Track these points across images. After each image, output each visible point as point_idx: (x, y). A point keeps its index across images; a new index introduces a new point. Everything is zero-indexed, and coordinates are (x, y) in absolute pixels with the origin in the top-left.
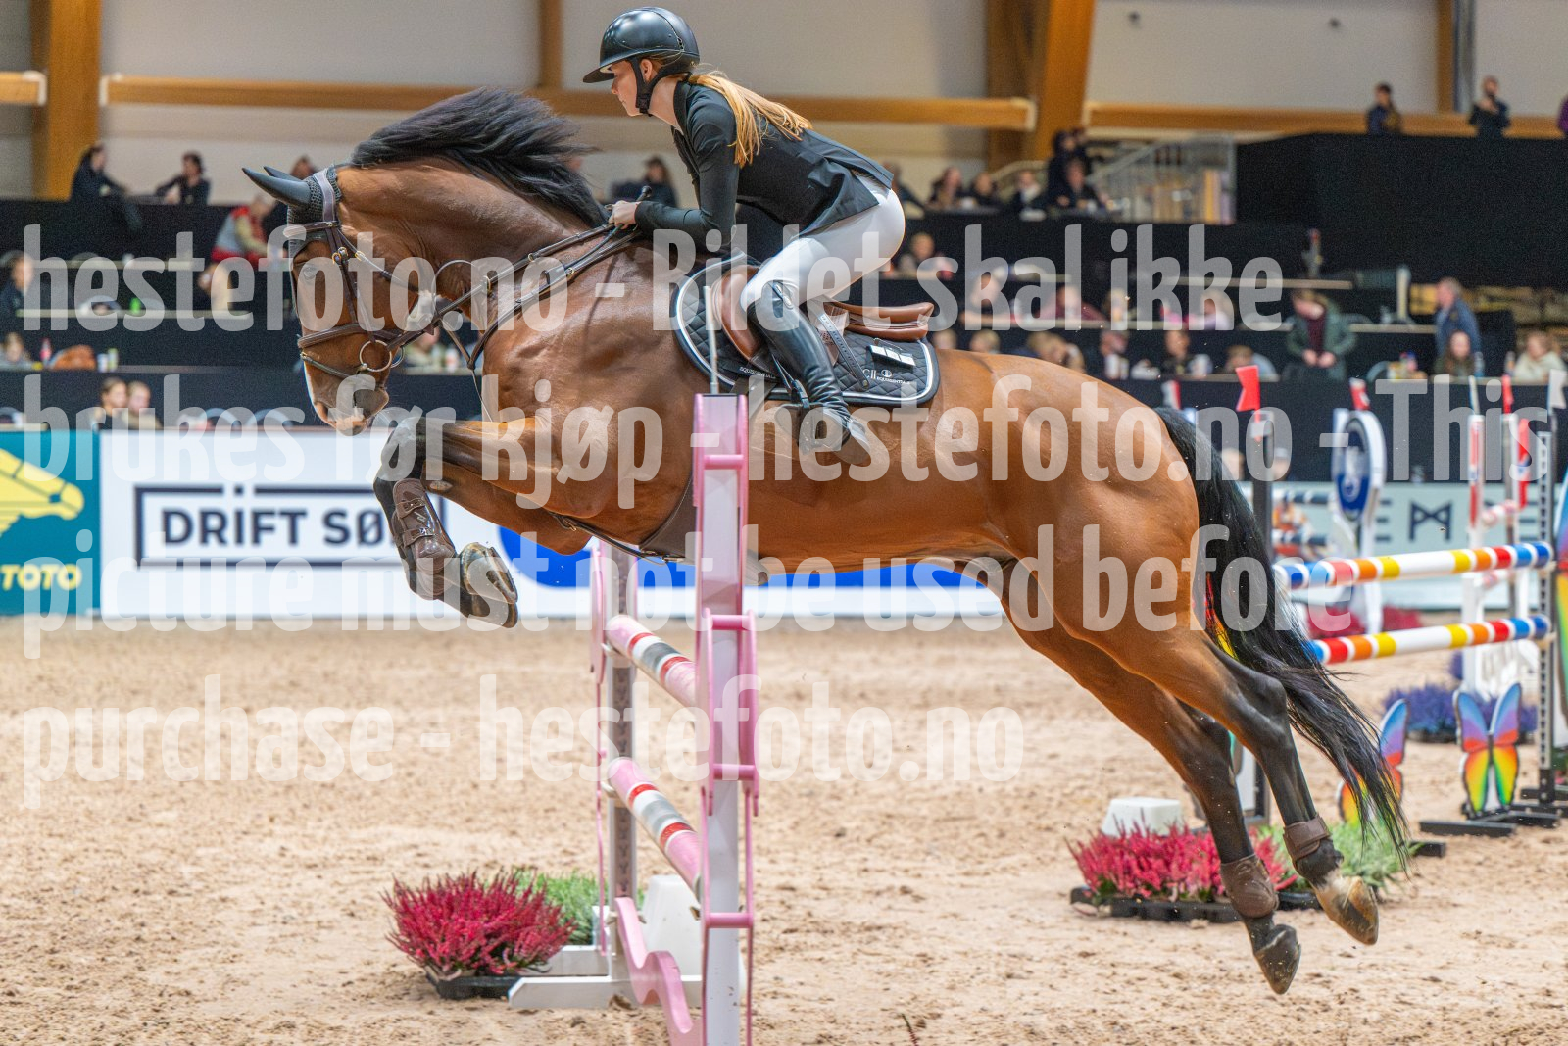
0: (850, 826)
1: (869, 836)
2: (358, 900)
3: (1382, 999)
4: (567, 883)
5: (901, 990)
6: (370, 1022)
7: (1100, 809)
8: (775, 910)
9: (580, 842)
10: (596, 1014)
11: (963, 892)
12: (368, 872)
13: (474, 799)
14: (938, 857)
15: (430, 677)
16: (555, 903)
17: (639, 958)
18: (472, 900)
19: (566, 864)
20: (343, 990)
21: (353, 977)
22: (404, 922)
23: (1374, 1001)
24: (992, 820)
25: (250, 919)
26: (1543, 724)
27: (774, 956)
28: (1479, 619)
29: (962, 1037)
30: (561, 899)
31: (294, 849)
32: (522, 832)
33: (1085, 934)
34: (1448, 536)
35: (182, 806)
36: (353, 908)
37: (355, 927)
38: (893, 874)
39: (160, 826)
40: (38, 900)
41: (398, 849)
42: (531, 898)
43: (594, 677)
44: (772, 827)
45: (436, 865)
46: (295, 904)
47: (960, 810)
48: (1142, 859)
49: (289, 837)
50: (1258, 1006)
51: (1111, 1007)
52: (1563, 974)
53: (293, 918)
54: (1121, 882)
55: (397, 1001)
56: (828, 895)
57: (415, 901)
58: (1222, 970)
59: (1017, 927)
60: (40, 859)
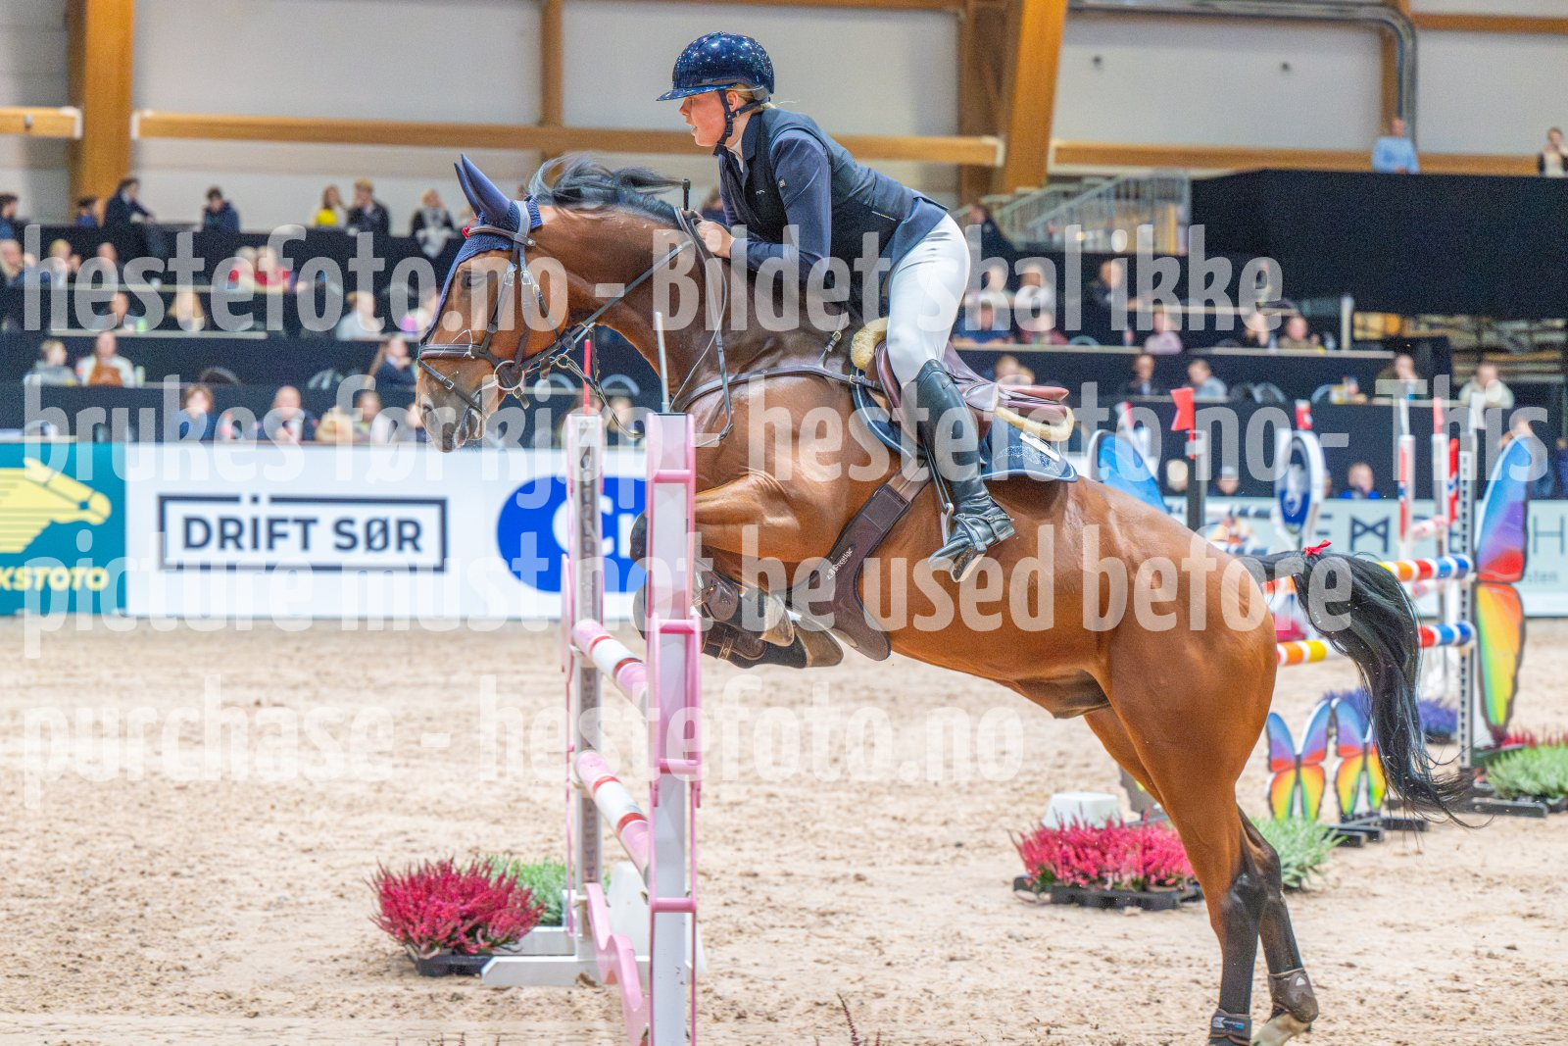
2: (348, 883)
4: (539, 869)
5: (850, 971)
7: (1043, 803)
8: (737, 895)
9: (558, 830)
10: (565, 991)
11: (914, 879)
14: (892, 847)
17: (603, 943)
18: (449, 883)
19: (544, 850)
20: (331, 965)
21: (340, 953)
22: (387, 905)
26: (1463, 725)
30: (533, 884)
31: (292, 833)
33: (1027, 921)
36: (342, 890)
37: (344, 907)
38: (848, 862)
40: (51, 880)
41: (390, 835)
42: (505, 881)
43: (564, 677)
45: (422, 851)
46: (289, 885)
48: (1079, 850)
49: (288, 823)
50: (1183, 989)
51: (1045, 988)
52: (1472, 961)
53: (286, 899)
54: (1060, 871)
55: (379, 977)
56: (787, 881)
57: (396, 884)
58: (1151, 955)
59: (962, 914)
60: (55, 841)
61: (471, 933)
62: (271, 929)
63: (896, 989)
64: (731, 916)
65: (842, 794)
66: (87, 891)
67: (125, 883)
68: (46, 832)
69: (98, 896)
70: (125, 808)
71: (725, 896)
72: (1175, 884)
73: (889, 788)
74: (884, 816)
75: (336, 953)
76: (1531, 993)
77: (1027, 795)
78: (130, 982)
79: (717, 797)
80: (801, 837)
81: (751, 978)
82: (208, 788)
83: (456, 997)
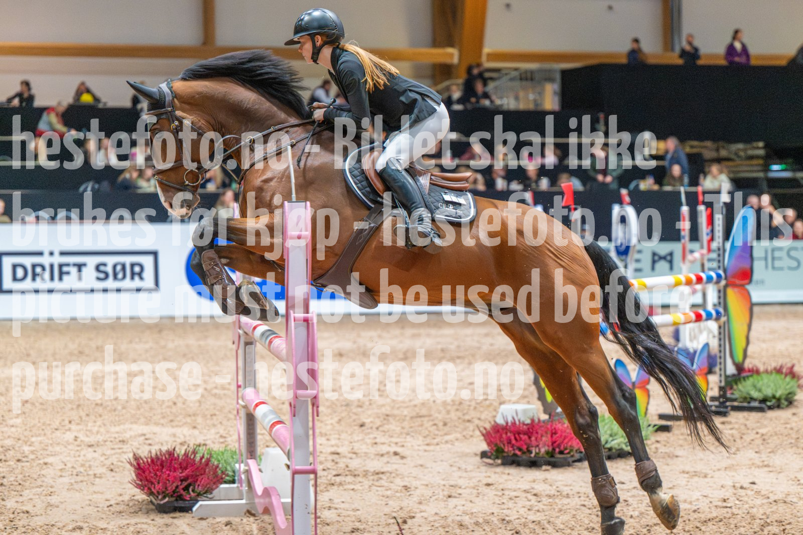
0: (367, 421)
1: (376, 426)
2: (115, 463)
3: (640, 505)
4: (222, 452)
5: (394, 504)
6: (122, 525)
7: (495, 410)
8: (329, 465)
9: (229, 431)
10: (238, 520)
11: (426, 454)
12: (120, 449)
13: (174, 410)
14: (413, 436)
15: (151, 348)
16: (216, 463)
17: (259, 490)
18: (173, 462)
19: (223, 443)
20: (107, 509)
21: (112, 502)
22: (139, 474)
23: (636, 506)
24: (440, 417)
25: (59, 474)
26: (720, 363)
27: (329, 488)
28: (688, 310)
29: (426, 528)
30: (219, 461)
31: (82, 437)
32: (199, 427)
33: (488, 474)
34: (671, 268)
35: (23, 415)
36: (112, 467)
37: (113, 477)
38: (390, 445)
39: (13, 426)
41: (135, 436)
42: (203, 460)
43: (234, 347)
44: (327, 422)
45: (155, 445)
46: (83, 465)
47: (424, 412)
48: (517, 436)
49: (79, 431)
50: (577, 510)
51: (501, 511)
52: (732, 490)
53: (81, 472)
54: (506, 447)
55: (135, 514)
56: (356, 456)
57: (144, 463)
58: (558, 491)
59: (453, 471)
62: (75, 489)
72: (569, 453)
76: (765, 507)
81: (341, 509)
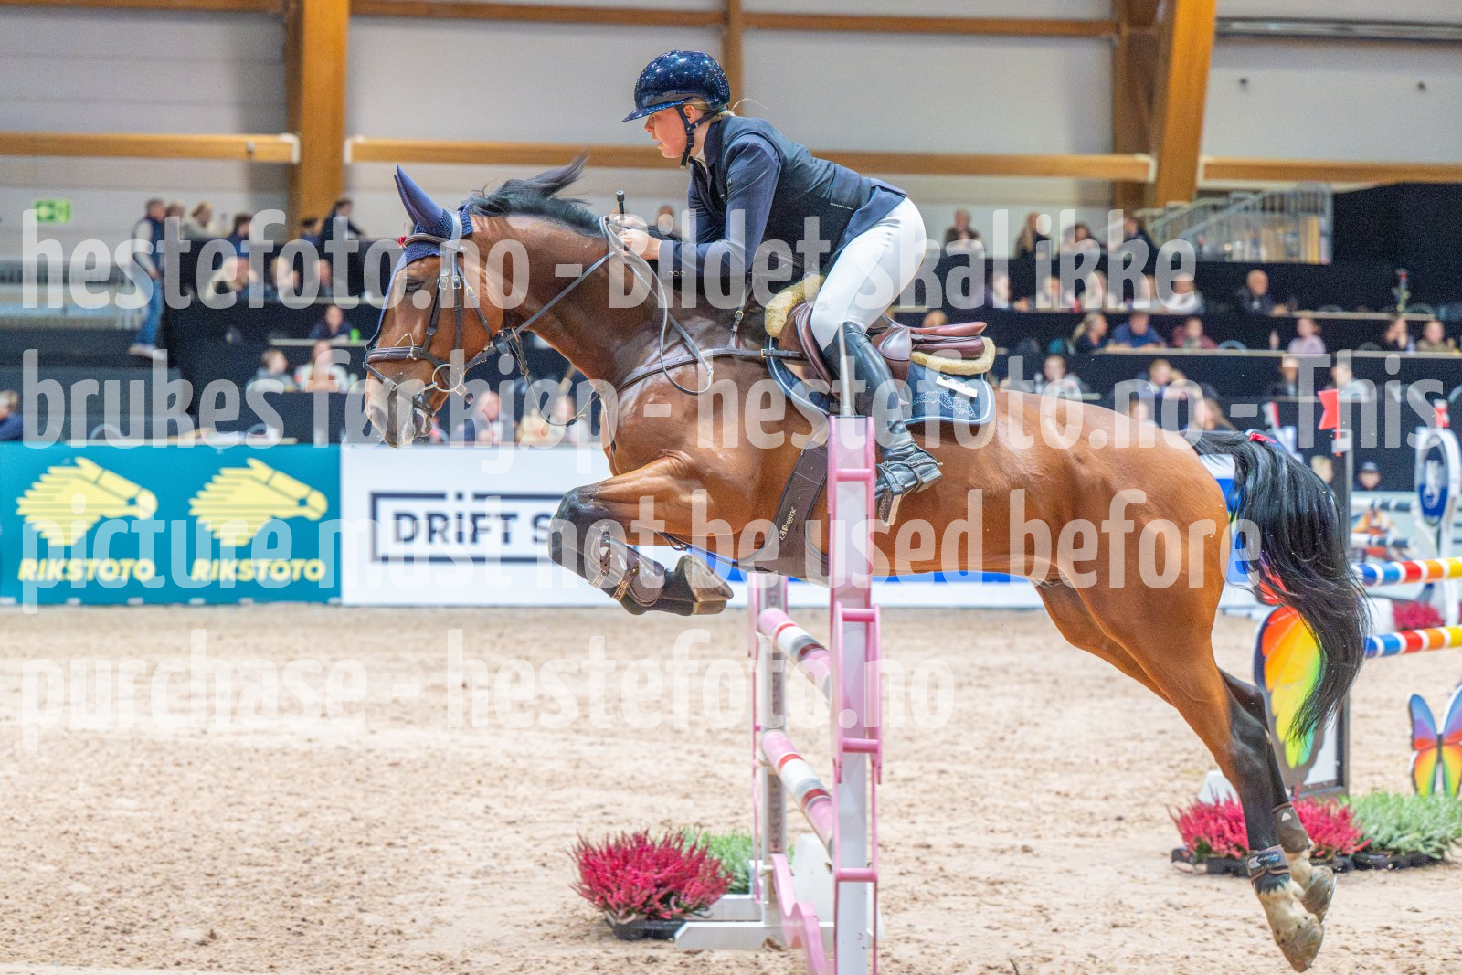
2: (549, 853)
3: (1443, 950)
4: (728, 841)
5: (1018, 937)
7: (1198, 779)
8: (912, 865)
9: (744, 804)
10: (752, 955)
11: (1077, 851)
14: (1055, 820)
17: (788, 911)
18: (645, 855)
19: (731, 823)
22: (586, 873)
25: (456, 868)
27: (909, 905)
30: (722, 854)
31: (497, 806)
32: (693, 795)
33: (1185, 890)
36: (545, 859)
37: (547, 876)
38: (1016, 835)
40: (276, 849)
41: (587, 809)
42: (696, 852)
45: (618, 823)
46: (495, 855)
48: (1234, 824)
49: (493, 797)
50: (1336, 955)
51: (1203, 954)
53: (493, 868)
54: (1215, 843)
55: (579, 941)
56: (959, 852)
57: (595, 854)
59: (1123, 883)
60: (279, 814)
61: (665, 900)
62: (479, 896)
63: (1063, 954)
64: (906, 885)
65: (1008, 771)
66: (309, 860)
67: (343, 853)
68: (271, 805)
69: (319, 864)
70: (344, 783)
71: (901, 866)
73: (1053, 765)
74: (1049, 791)
75: (540, 918)
77: (1183, 771)
78: (349, 945)
79: (892, 773)
80: (971, 811)
81: (926, 943)
82: (419, 764)
83: (652, 960)
